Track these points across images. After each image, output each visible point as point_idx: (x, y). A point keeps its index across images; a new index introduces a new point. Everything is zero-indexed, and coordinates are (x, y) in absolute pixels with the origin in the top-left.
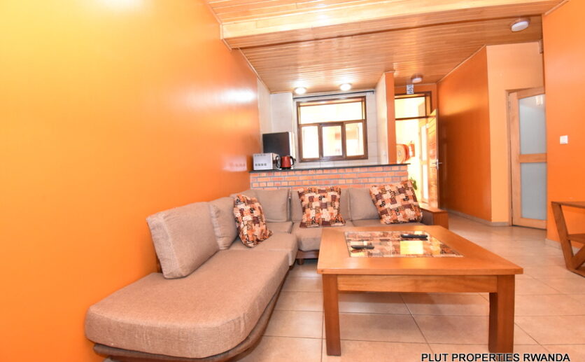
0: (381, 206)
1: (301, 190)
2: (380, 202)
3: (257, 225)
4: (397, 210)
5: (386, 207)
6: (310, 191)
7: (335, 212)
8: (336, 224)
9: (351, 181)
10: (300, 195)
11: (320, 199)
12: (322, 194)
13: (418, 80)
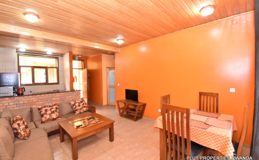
0: (75, 108)
1: (40, 107)
2: (74, 107)
3: (27, 129)
4: (81, 109)
5: (77, 108)
6: (45, 107)
7: (58, 114)
8: (58, 119)
9: (58, 98)
10: (39, 109)
11: (51, 110)
12: (51, 108)
13: (80, 56)
